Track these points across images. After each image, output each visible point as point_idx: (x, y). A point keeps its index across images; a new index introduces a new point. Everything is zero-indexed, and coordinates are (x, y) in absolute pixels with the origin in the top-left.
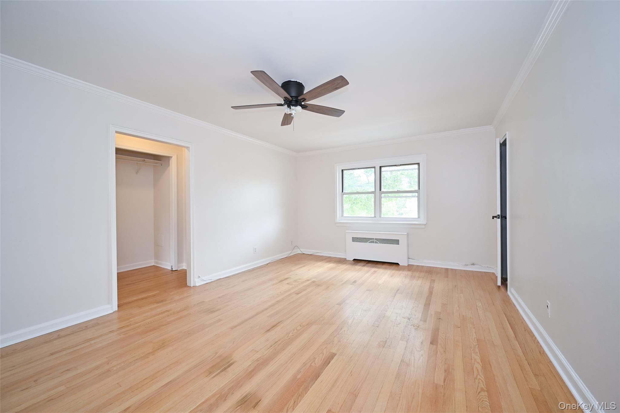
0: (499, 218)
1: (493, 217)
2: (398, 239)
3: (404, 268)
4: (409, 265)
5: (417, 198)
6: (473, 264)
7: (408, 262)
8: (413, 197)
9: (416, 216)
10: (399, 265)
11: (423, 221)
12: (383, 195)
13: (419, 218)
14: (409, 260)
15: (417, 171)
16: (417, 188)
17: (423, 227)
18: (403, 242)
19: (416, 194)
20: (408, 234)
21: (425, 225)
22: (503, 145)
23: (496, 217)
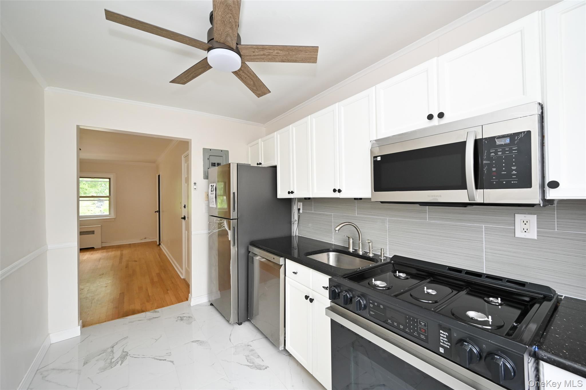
0: (158, 212)
1: (155, 212)
2: (93, 230)
3: (98, 249)
4: (102, 247)
5: (108, 201)
6: (145, 238)
7: (102, 245)
8: (106, 200)
9: (108, 213)
10: (94, 248)
11: (113, 216)
12: (80, 199)
13: (110, 214)
14: (103, 243)
15: (108, 183)
16: (108, 195)
17: (114, 220)
18: (98, 232)
19: (108, 199)
20: (101, 226)
21: (115, 219)
22: (159, 176)
23: (156, 212)
